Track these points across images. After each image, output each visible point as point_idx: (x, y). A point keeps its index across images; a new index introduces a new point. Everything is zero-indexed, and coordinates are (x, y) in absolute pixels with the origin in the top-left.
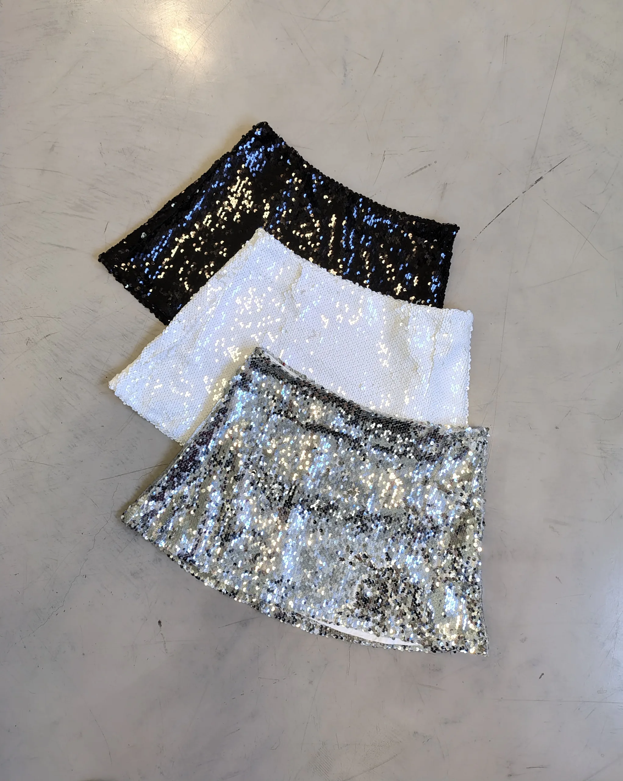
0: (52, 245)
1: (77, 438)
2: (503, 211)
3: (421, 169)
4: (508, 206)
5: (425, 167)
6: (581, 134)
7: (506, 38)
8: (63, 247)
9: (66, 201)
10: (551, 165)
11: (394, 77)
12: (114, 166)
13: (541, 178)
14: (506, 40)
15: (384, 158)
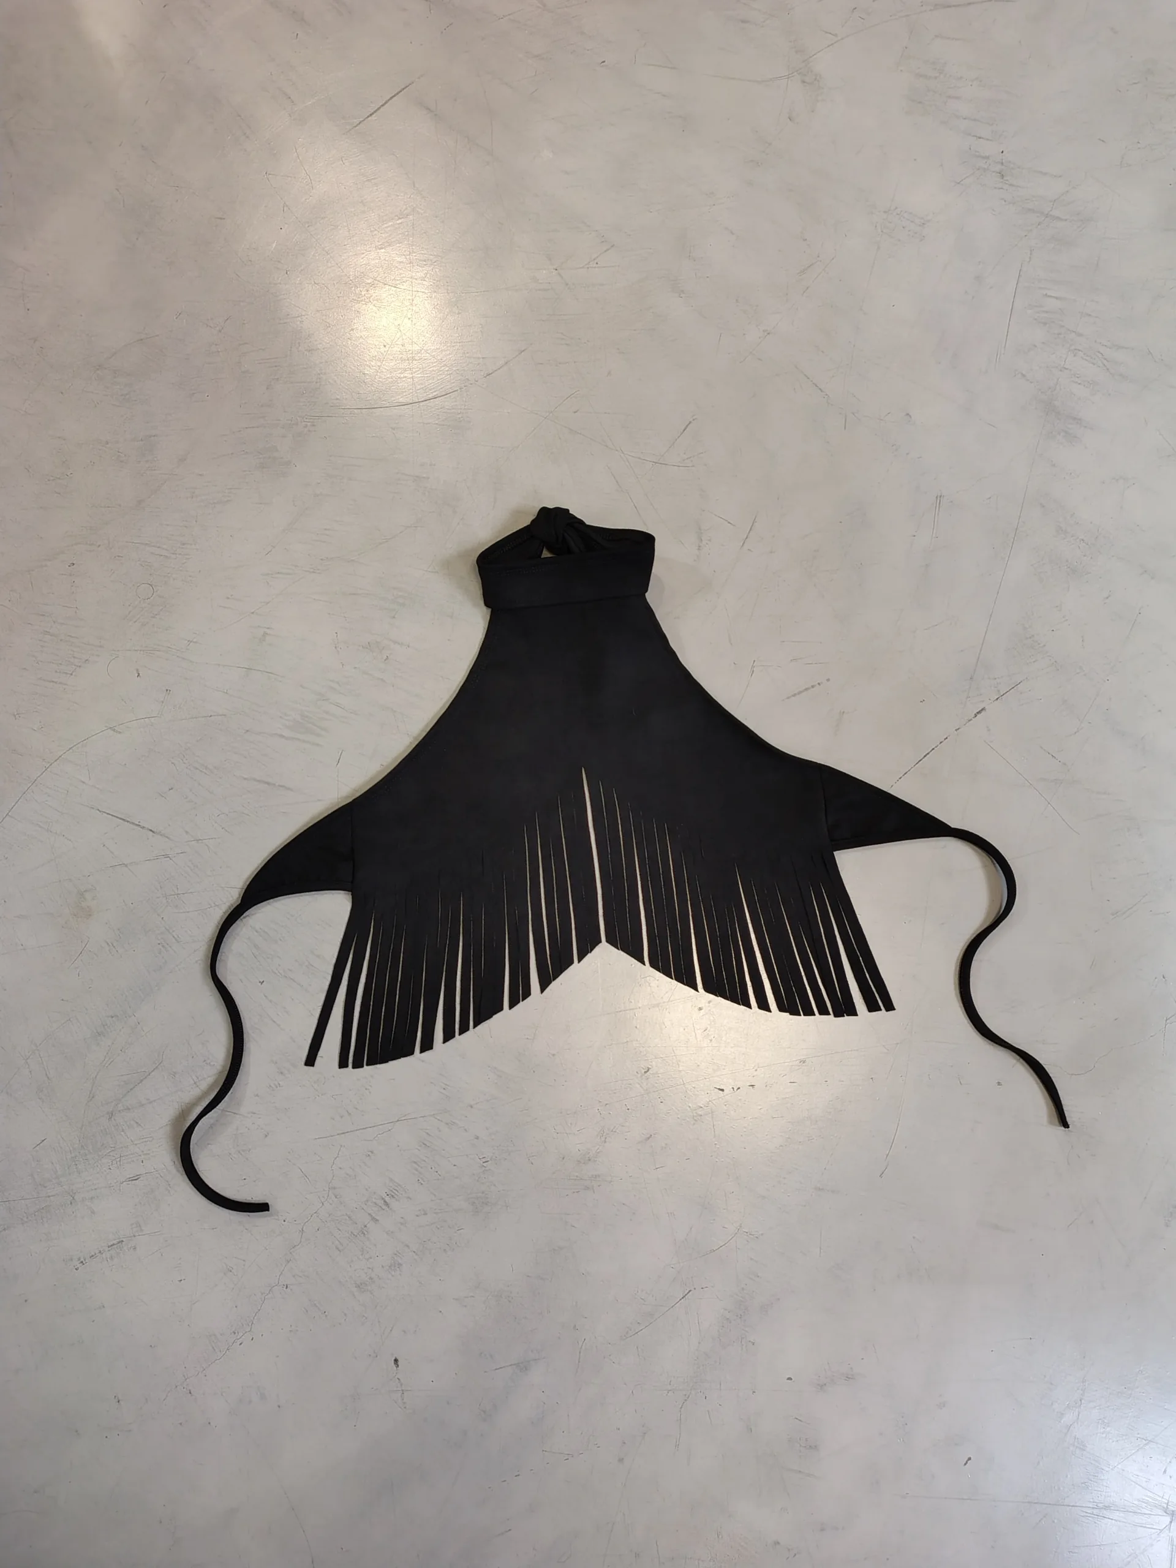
0: (258, 781)
1: (282, 1073)
2: (925, 756)
3: (806, 689)
4: (933, 749)
5: (813, 687)
6: (1044, 646)
7: (939, 499)
8: (274, 784)
9: (281, 717)
10: (999, 691)
11: (771, 552)
12: (355, 668)
13: (983, 709)
14: (938, 501)
15: (753, 671)
